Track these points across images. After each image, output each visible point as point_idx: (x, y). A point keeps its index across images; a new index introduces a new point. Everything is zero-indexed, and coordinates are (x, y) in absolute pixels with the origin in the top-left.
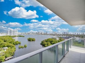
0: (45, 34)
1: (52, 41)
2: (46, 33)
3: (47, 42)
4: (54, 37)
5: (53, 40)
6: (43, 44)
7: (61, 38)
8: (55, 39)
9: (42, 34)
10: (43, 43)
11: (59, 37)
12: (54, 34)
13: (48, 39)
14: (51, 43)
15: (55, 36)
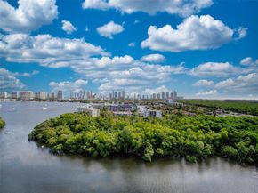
0: (52, 99)
1: (76, 122)
2: (56, 96)
3: (58, 128)
4: (86, 106)
5: (81, 118)
6: (40, 136)
7: (104, 109)
8: (88, 113)
9: (40, 100)
10: (40, 132)
11: (98, 107)
12: (86, 97)
13: (61, 117)
14: (72, 130)
15: (88, 105)
